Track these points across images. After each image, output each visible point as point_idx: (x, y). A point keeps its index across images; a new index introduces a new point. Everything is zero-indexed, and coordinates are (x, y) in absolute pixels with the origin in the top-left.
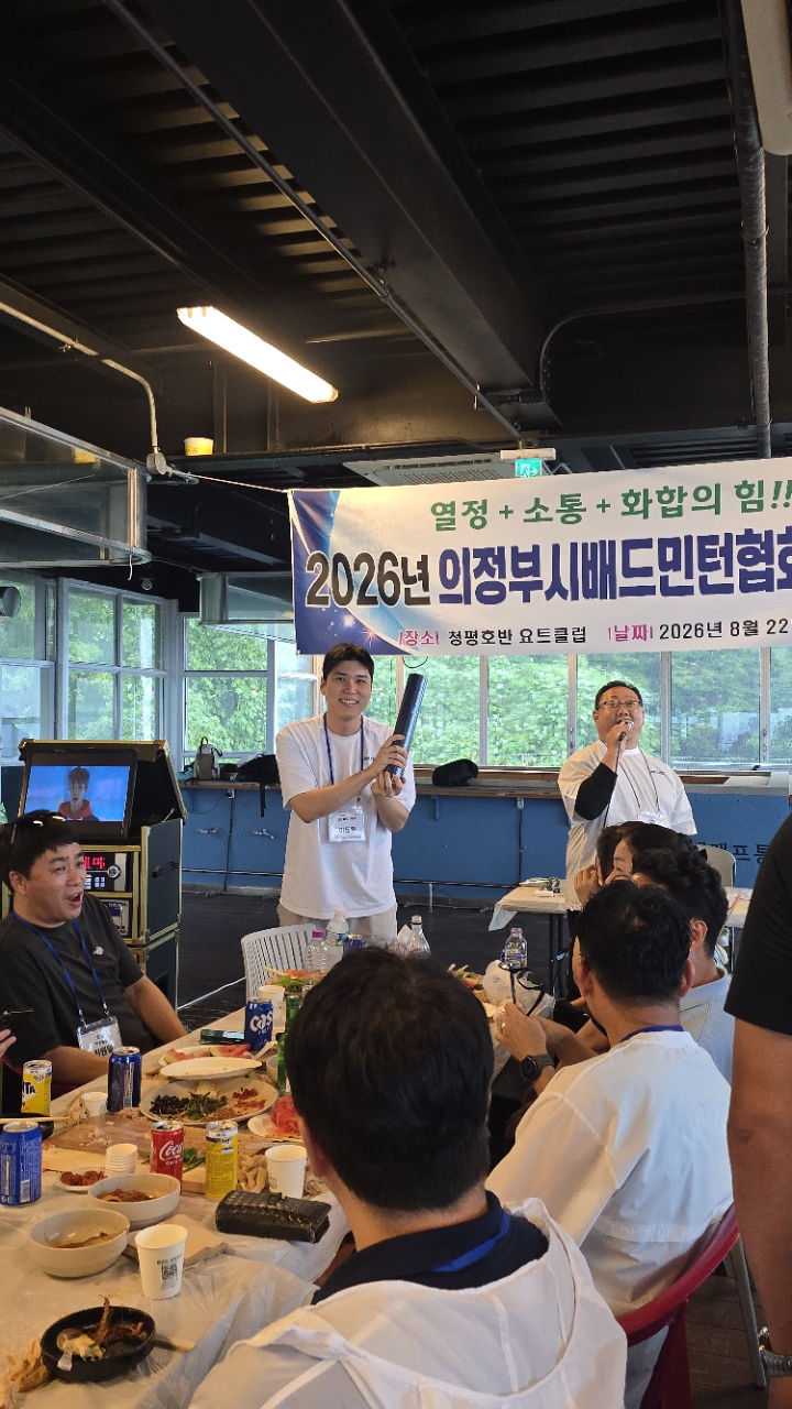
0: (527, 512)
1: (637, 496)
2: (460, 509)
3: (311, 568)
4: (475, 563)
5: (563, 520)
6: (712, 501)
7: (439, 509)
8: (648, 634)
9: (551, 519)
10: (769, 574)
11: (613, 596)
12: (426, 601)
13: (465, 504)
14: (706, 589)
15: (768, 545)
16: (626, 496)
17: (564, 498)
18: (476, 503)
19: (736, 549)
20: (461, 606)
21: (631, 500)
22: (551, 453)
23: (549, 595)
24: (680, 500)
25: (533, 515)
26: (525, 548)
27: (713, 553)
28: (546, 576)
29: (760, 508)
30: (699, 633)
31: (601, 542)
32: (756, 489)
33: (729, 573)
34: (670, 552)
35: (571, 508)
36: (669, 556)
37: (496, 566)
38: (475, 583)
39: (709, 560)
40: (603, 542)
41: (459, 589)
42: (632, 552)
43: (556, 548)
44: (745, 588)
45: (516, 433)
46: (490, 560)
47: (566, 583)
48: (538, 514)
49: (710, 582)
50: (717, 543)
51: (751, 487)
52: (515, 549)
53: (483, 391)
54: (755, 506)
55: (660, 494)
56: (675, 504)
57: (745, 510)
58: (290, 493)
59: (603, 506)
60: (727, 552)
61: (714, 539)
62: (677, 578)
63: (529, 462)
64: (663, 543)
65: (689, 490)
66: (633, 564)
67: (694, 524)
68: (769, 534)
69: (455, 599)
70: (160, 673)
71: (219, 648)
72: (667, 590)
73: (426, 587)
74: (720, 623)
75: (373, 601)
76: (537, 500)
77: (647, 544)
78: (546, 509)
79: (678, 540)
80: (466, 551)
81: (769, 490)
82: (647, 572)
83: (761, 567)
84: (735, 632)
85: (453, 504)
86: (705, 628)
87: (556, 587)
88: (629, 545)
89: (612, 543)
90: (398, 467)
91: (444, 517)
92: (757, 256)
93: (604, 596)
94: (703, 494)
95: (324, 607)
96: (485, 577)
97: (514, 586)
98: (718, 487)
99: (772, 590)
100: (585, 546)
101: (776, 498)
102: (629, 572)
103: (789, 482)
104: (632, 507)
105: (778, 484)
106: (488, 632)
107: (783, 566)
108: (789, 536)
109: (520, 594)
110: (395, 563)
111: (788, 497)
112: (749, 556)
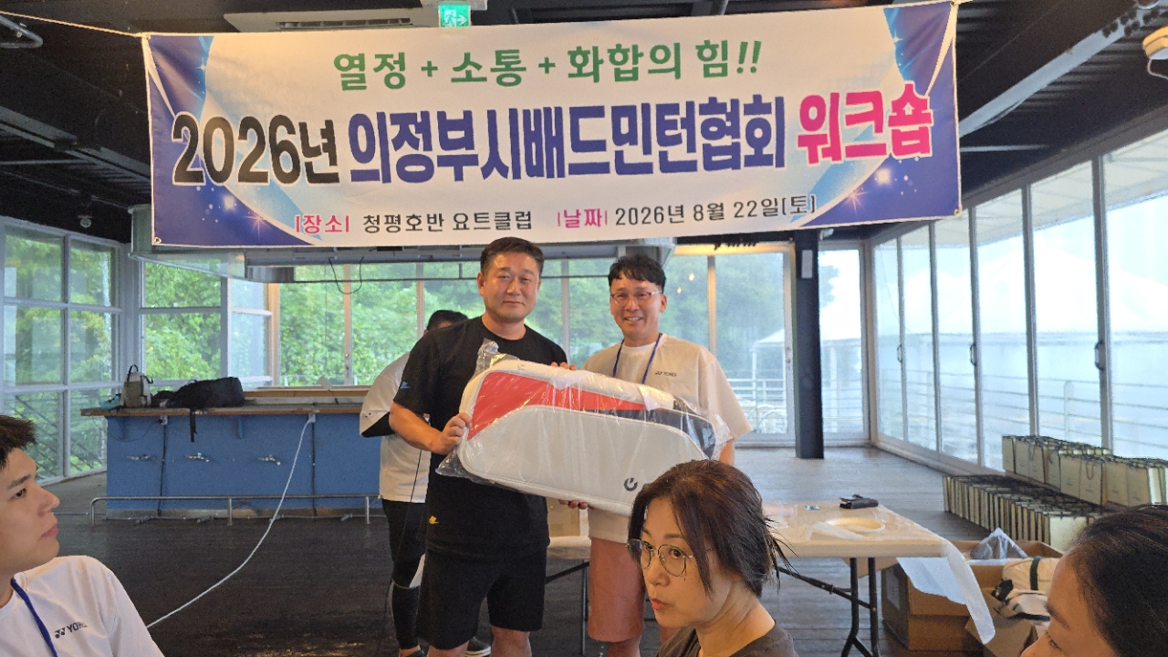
0: (456, 69)
1: (585, 54)
2: (372, 63)
3: (177, 135)
4: (393, 131)
5: (499, 80)
6: (671, 64)
7: (344, 63)
8: (602, 220)
9: (484, 79)
10: (735, 149)
11: (561, 174)
12: (333, 178)
13: (377, 56)
14: (667, 166)
15: (734, 116)
16: (573, 55)
17: (498, 54)
18: (391, 56)
19: (699, 119)
20: (378, 184)
21: (579, 59)
22: (482, 2)
23: (486, 172)
24: (635, 62)
25: (462, 74)
26: (455, 114)
27: (673, 125)
28: (482, 149)
29: (724, 73)
30: (659, 217)
31: (545, 109)
32: (719, 51)
33: (691, 148)
34: (624, 122)
35: (508, 68)
36: (625, 129)
37: (420, 136)
38: (395, 156)
39: (669, 133)
40: (547, 110)
41: (375, 164)
42: (582, 121)
43: (492, 115)
44: (710, 166)
46: (412, 128)
47: (506, 158)
48: (469, 73)
49: (671, 158)
50: (678, 113)
51: (714, 48)
52: (441, 115)
54: (719, 70)
55: (612, 53)
56: (629, 66)
57: (707, 74)
58: (145, 37)
59: (547, 65)
60: (688, 123)
61: (674, 109)
62: (633, 154)
63: (455, 8)
64: (618, 112)
65: (645, 49)
66: (585, 135)
67: (651, 90)
68: (735, 103)
69: (371, 175)
72: (623, 168)
73: (333, 161)
74: (682, 207)
75: (262, 177)
76: (467, 56)
77: (597, 112)
78: (478, 67)
79: (633, 108)
80: (381, 116)
81: (734, 52)
82: (599, 146)
83: (727, 141)
84: (699, 216)
85: (361, 57)
86: (665, 212)
87: (494, 162)
88: (578, 113)
89: (559, 110)
91: (352, 74)
93: (550, 175)
94: (660, 55)
95: (198, 185)
96: (406, 150)
97: (443, 161)
98: (677, 46)
99: (739, 168)
100: (526, 113)
101: (741, 61)
102: (579, 146)
103: (757, 45)
104: (580, 67)
105: (744, 46)
106: (414, 217)
107: (751, 140)
108: (757, 106)
109: (450, 170)
110: (291, 131)
111: (755, 60)
112: (714, 129)
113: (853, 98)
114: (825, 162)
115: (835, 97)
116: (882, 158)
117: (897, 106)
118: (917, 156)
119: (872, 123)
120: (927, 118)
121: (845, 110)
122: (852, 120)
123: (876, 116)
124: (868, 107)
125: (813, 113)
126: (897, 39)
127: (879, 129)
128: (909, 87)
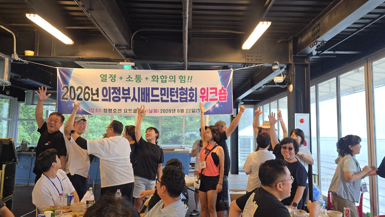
0: (127, 78)
1: (155, 77)
2: (108, 76)
3: (63, 89)
4: (112, 91)
5: (136, 81)
6: (173, 80)
7: (102, 76)
8: (157, 112)
9: (133, 81)
10: (186, 98)
11: (149, 101)
12: (98, 100)
13: (109, 75)
14: (172, 101)
15: (186, 91)
16: (152, 77)
17: (136, 76)
18: (113, 75)
19: (179, 91)
20: (108, 102)
21: (154, 78)
22: (133, 64)
23: (132, 100)
24: (166, 79)
25: (128, 80)
26: (126, 88)
27: (173, 92)
28: (131, 95)
29: (185, 82)
30: (170, 111)
32: (184, 77)
33: (177, 97)
34: (163, 91)
35: (138, 78)
36: (163, 93)
37: (118, 92)
38: (112, 96)
39: (172, 94)
40: (146, 88)
41: (107, 98)
42: (154, 90)
43: (134, 89)
44: (181, 101)
45: (124, 58)
46: (116, 90)
47: (137, 97)
48: (130, 79)
49: (173, 99)
50: (175, 90)
51: (182, 77)
52: (123, 88)
53: (116, 46)
54: (184, 81)
55: (161, 77)
56: (164, 79)
57: (181, 82)
58: (58, 68)
59: (147, 79)
60: (177, 92)
61: (174, 89)
62: (165, 98)
63: (127, 66)
64: (162, 89)
65: (168, 76)
66: (154, 94)
67: (169, 85)
68: (187, 88)
69: (106, 100)
70: (10, 119)
71: (29, 113)
72: (163, 101)
73: (98, 97)
74: (175, 110)
75: (81, 99)
76: (129, 76)
77: (157, 89)
78: (132, 78)
79: (165, 88)
80: (110, 88)
81: (187, 78)
82: (158, 96)
83: (185, 96)
84: (178, 112)
85: (106, 75)
86: (171, 111)
87: (134, 98)
88: (153, 89)
89: (149, 88)
90: (90, 64)
91: (104, 78)
92: (186, 21)
93: (146, 102)
94: (171, 78)
95: (67, 101)
96: (115, 95)
97: (123, 98)
98: (175, 76)
99: (187, 102)
100: (142, 88)
101: (188, 80)
102: (153, 96)
103: (192, 77)
104: (154, 79)
105: (189, 77)
106: (115, 109)
107: (190, 96)
108: (191, 89)
109: (124, 100)
110: (89, 90)
111: (191, 80)
112: (182, 94)
113: (211, 89)
114: (205, 102)
115: (207, 88)
116: (217, 101)
117: (220, 91)
118: (224, 101)
119: (215, 94)
120: (226, 94)
121: (210, 91)
122: (211, 93)
123: (216, 93)
124: (214, 91)
125: (203, 91)
126: (220, 77)
127: (216, 95)
128: (222, 87)
